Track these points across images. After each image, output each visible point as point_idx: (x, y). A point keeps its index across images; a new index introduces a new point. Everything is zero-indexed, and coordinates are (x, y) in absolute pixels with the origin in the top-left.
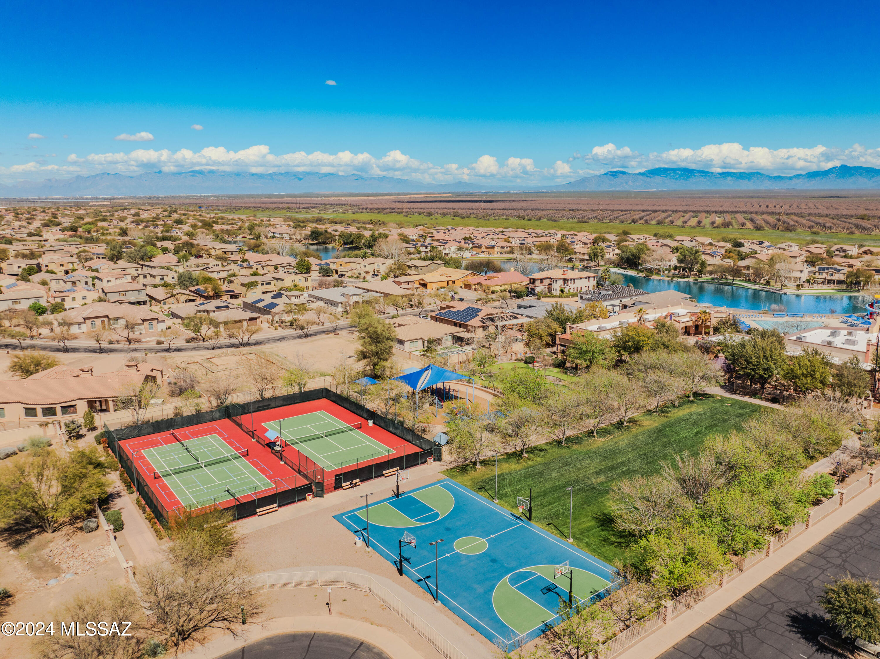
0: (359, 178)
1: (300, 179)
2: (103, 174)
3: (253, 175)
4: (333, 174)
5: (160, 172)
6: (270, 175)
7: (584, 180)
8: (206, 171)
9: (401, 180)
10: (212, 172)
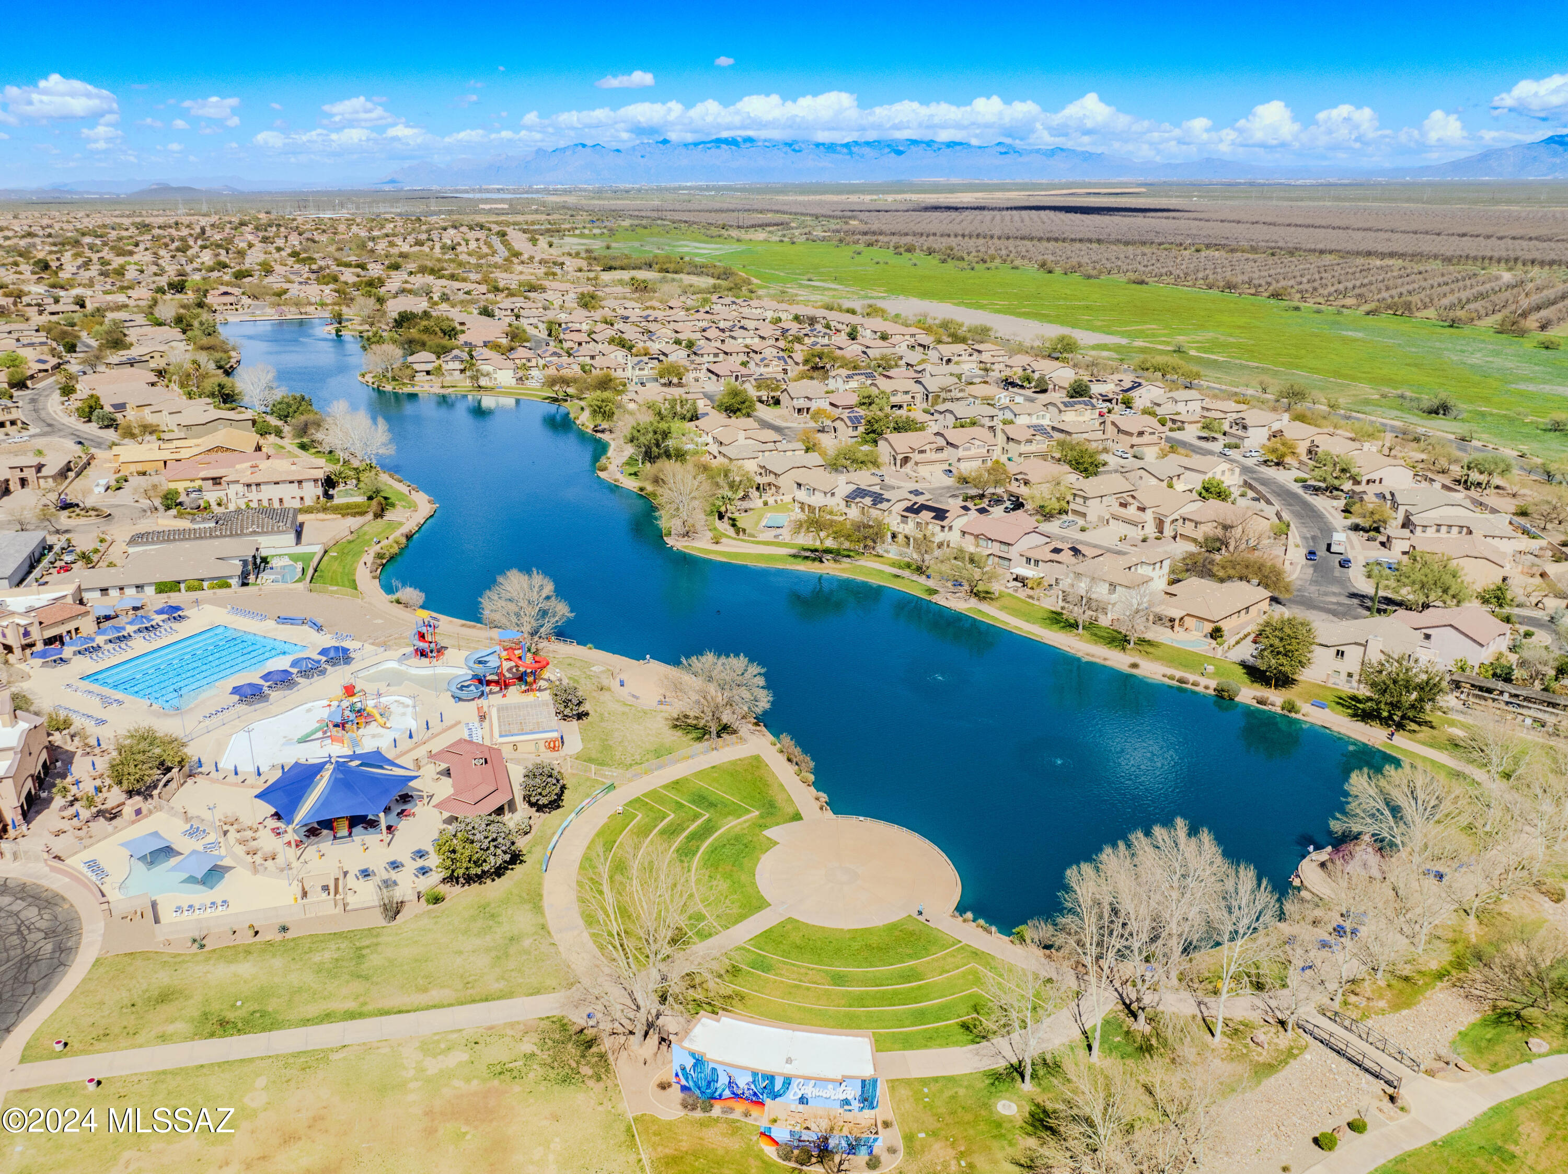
0: (1006, 151)
1: (899, 153)
2: (576, 145)
3: (818, 145)
4: (960, 144)
5: (665, 142)
6: (847, 145)
7: (1487, 156)
8: (739, 139)
9: (1091, 154)
10: (749, 140)
